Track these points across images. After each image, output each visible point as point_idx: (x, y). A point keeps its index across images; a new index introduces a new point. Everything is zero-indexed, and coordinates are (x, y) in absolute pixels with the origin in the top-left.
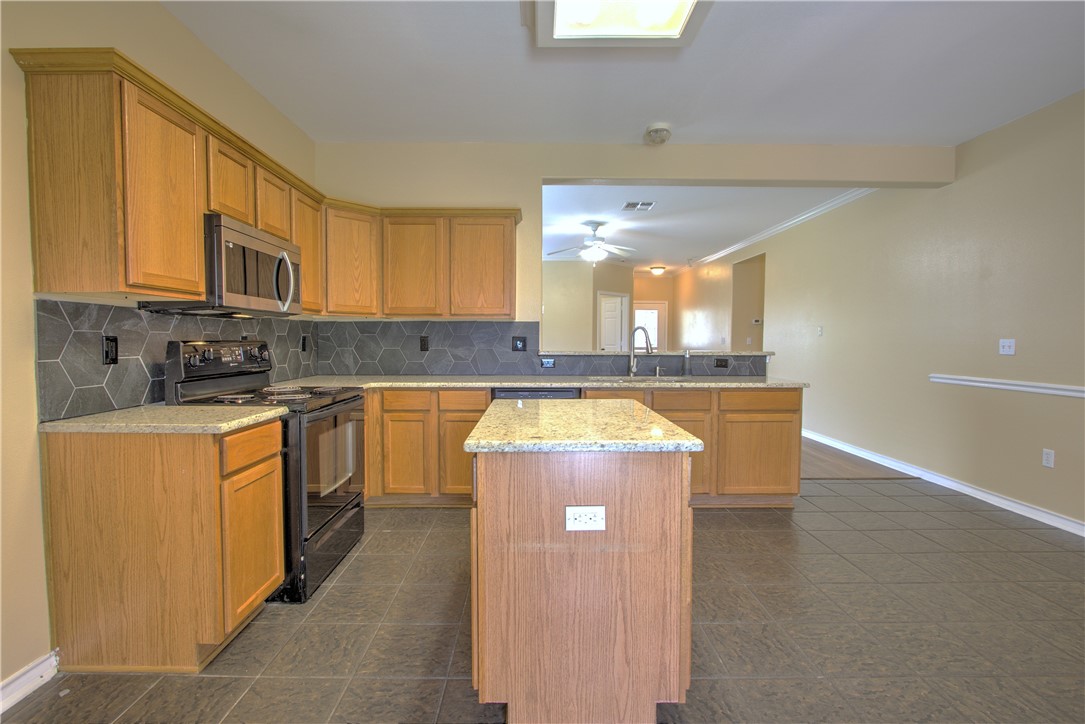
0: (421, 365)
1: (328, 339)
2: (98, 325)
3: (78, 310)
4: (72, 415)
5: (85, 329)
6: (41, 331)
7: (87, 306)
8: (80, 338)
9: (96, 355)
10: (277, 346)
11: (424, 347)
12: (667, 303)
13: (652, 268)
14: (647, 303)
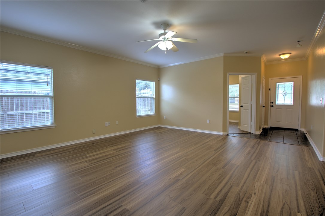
12: (301, 77)
13: (280, 55)
14: (285, 78)
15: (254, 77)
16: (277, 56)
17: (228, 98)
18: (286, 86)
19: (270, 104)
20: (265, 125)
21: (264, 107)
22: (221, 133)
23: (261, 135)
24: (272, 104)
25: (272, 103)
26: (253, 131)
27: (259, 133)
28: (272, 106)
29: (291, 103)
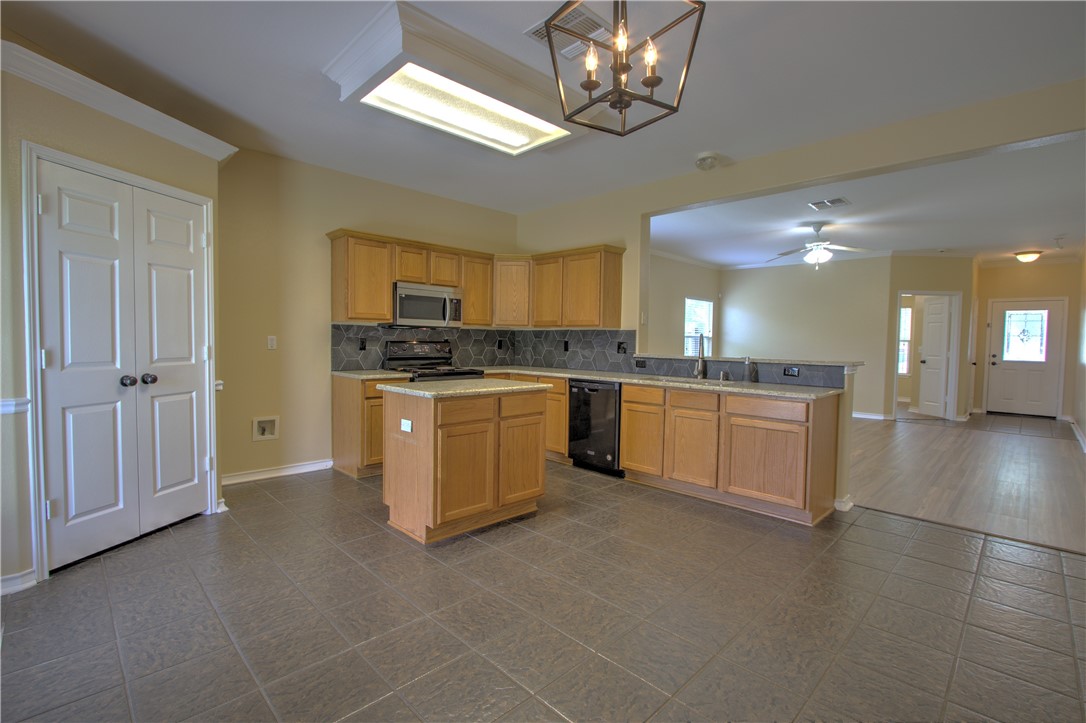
0: (564, 361)
1: (519, 342)
2: (357, 334)
3: (348, 328)
4: (344, 370)
5: (351, 335)
6: (333, 336)
7: (352, 326)
8: (349, 339)
9: (356, 346)
10: (473, 345)
11: (566, 349)
12: (1067, 299)
13: (1017, 254)
14: (1027, 301)
15: (957, 300)
16: (1010, 255)
17: (899, 341)
18: (1029, 318)
19: (988, 360)
20: (975, 406)
21: (975, 364)
22: (881, 417)
23: (966, 422)
24: (993, 360)
25: (994, 356)
26: (951, 415)
27: (964, 419)
28: (994, 364)
29: (1041, 357)
